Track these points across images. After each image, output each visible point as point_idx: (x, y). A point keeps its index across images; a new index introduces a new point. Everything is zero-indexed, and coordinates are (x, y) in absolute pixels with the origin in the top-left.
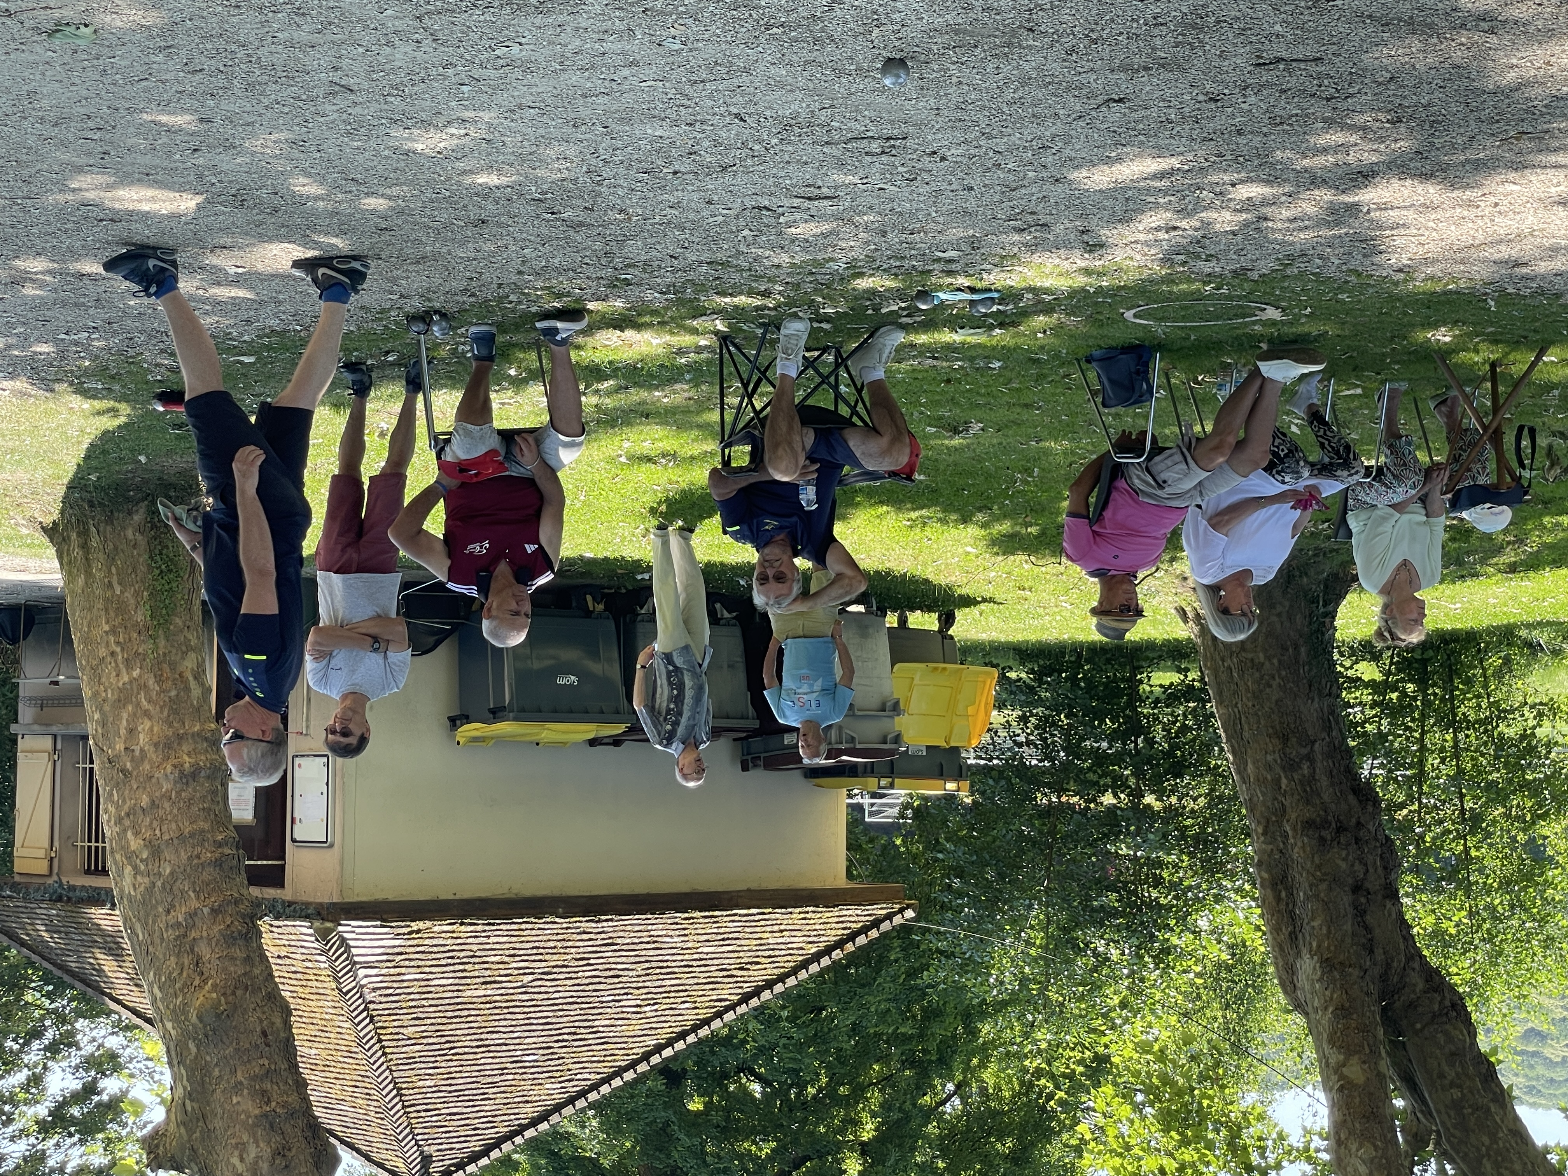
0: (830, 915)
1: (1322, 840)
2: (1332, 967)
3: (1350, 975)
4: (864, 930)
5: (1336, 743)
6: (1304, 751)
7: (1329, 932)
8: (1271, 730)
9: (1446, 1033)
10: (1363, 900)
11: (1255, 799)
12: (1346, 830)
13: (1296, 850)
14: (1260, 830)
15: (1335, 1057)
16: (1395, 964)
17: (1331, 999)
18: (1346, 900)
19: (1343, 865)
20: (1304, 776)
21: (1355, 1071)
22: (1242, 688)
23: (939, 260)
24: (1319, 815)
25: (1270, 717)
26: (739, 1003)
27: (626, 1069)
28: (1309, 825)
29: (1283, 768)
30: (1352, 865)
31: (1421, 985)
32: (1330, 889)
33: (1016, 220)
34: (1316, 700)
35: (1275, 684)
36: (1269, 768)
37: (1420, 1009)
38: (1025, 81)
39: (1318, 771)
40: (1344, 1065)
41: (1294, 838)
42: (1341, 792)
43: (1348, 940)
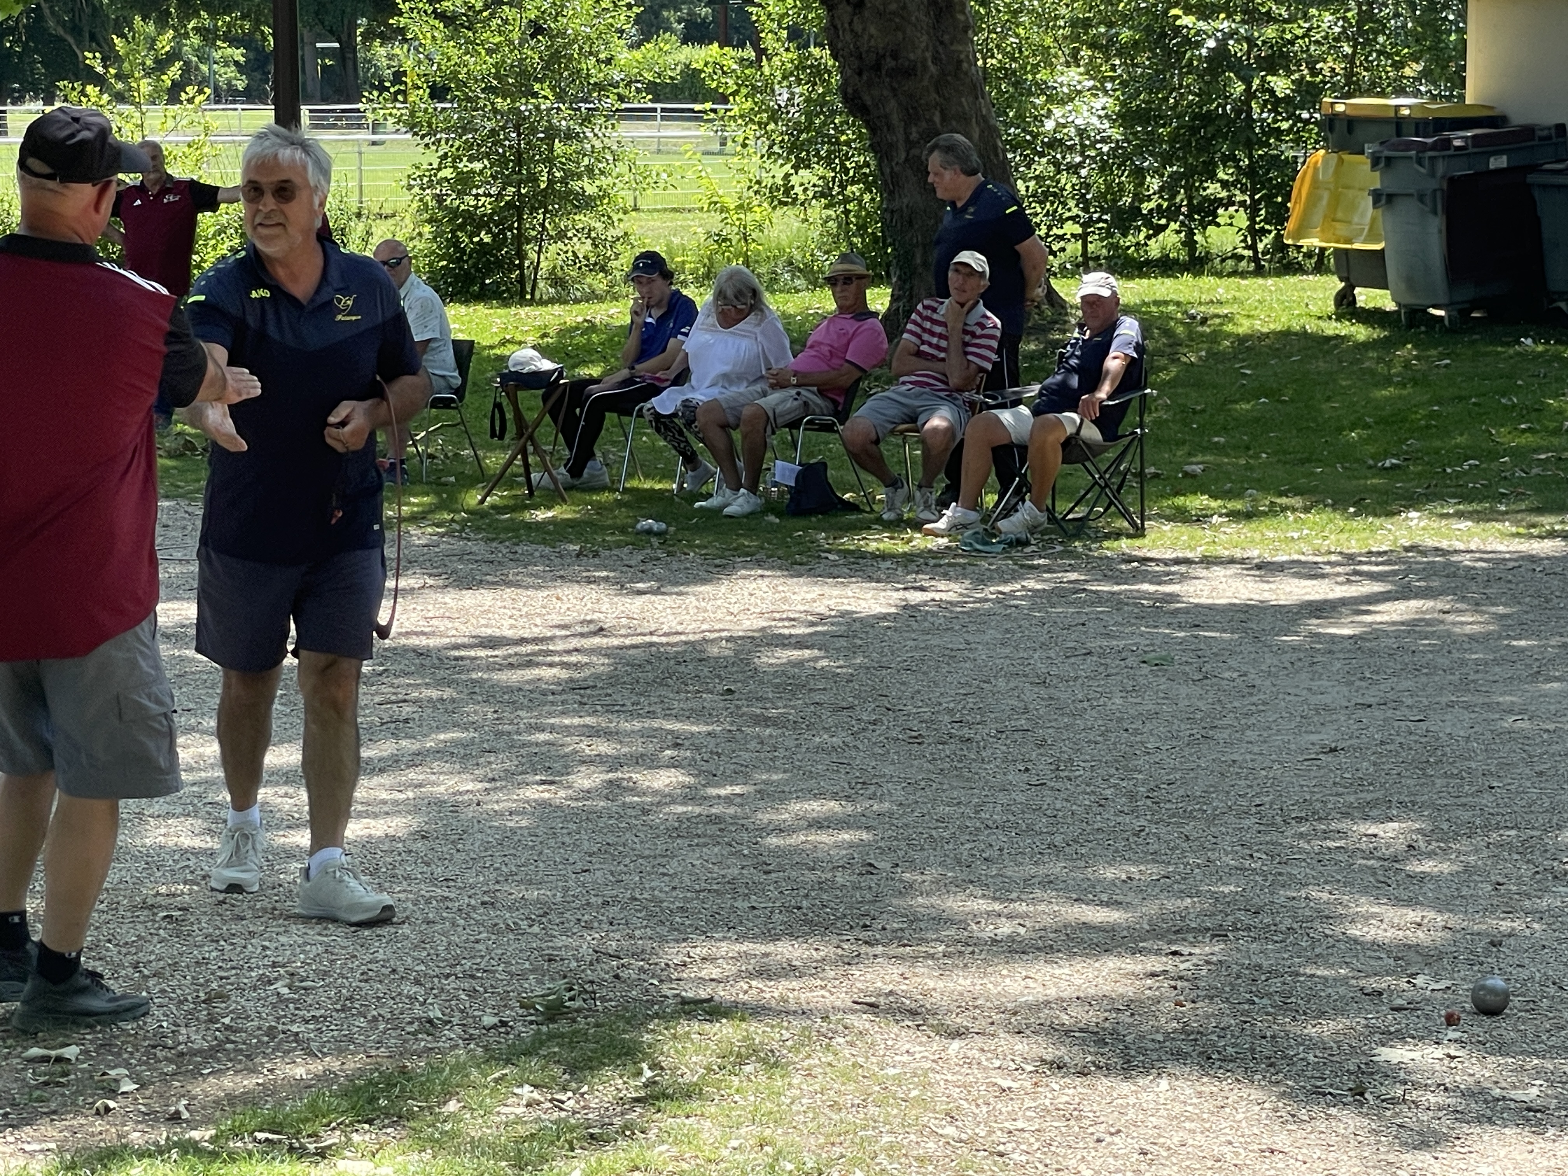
1: (895, 56)
12: (872, 67)
13: (923, 46)
19: (873, 30)
24: (899, 82)
41: (925, 58)
42: (879, 108)
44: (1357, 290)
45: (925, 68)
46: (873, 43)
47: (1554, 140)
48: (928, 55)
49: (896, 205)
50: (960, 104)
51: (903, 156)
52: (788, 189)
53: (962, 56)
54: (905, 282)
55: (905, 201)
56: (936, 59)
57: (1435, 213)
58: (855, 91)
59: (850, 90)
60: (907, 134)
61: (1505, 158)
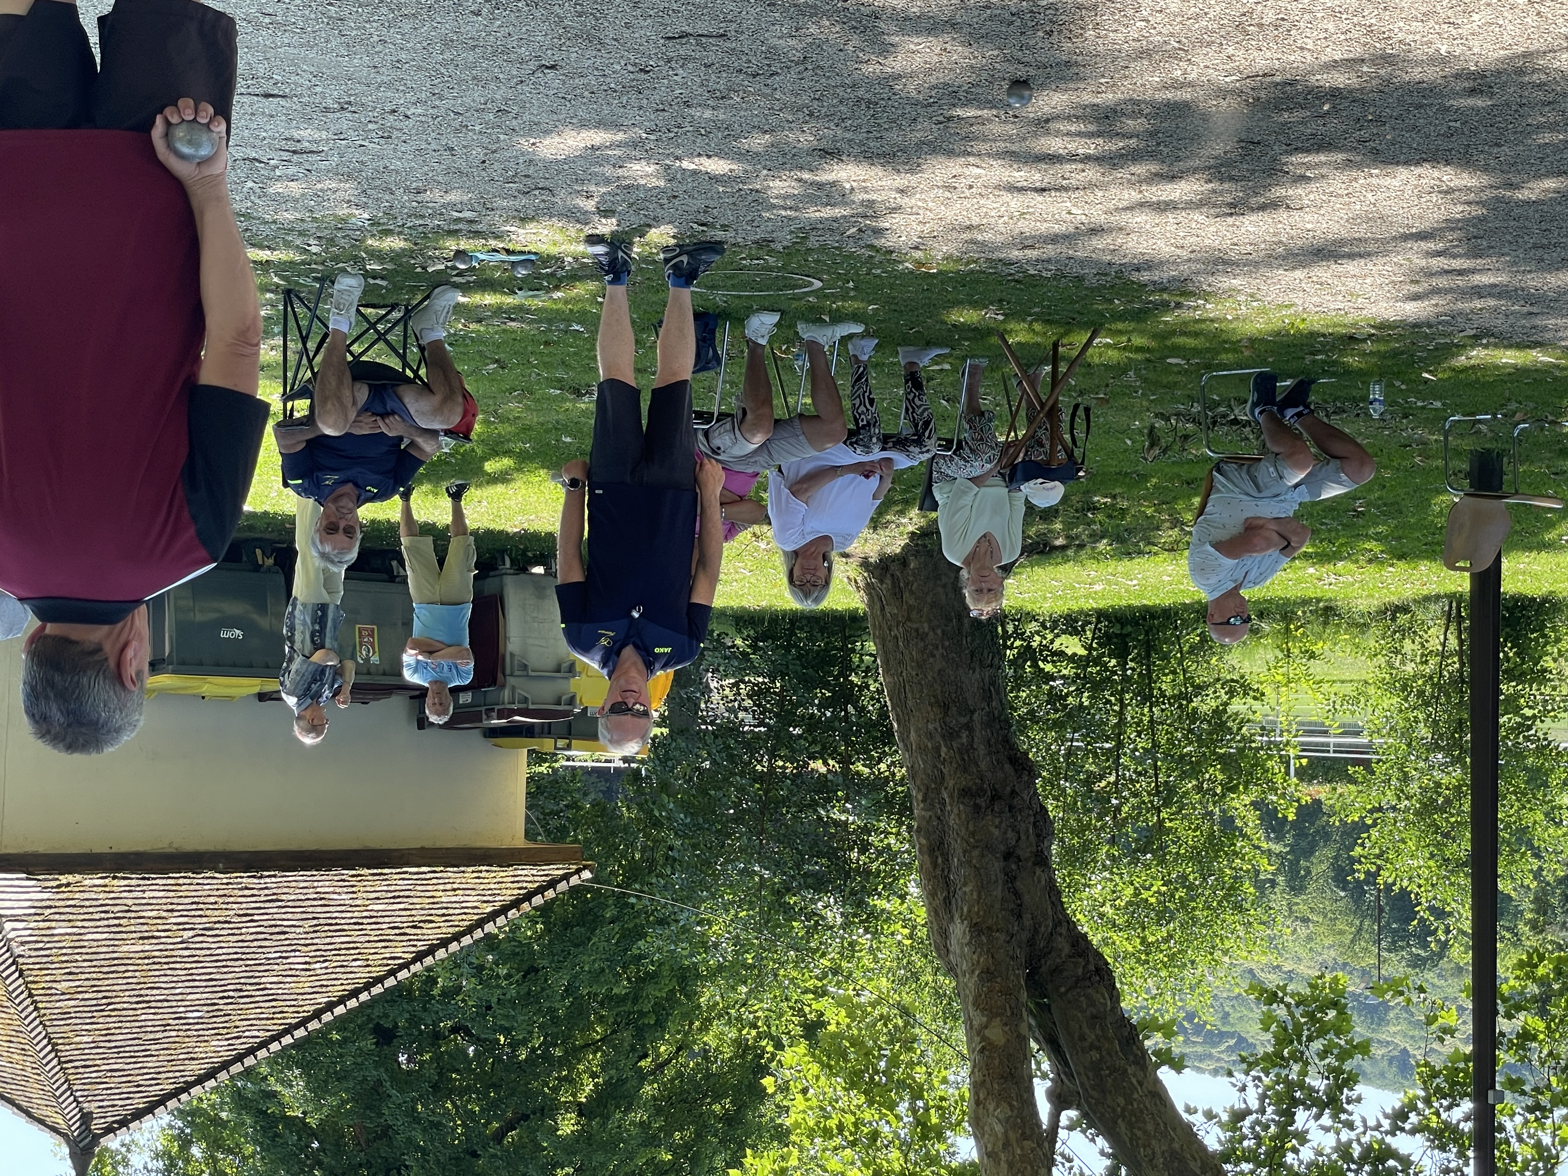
0: (505, 874)
1: (977, 807)
2: (980, 932)
3: (997, 939)
4: (540, 890)
5: (996, 712)
6: (963, 720)
7: (979, 896)
8: (933, 700)
9: (1088, 997)
10: (1014, 867)
11: (916, 766)
12: (1000, 798)
13: (952, 817)
14: (920, 797)
15: (979, 1020)
16: (1043, 929)
17: (978, 962)
18: (996, 866)
19: (996, 832)
20: (963, 744)
21: (997, 1034)
22: (907, 658)
23: (458, 220)
24: (975, 784)
25: (932, 686)
26: (414, 961)
27: (297, 1026)
28: (965, 793)
29: (943, 736)
30: (1005, 833)
31: (1067, 950)
32: (983, 856)
33: (515, 182)
34: (978, 670)
35: (937, 653)
36: (931, 736)
37: (1065, 974)
38: (447, 43)
39: (976, 740)
40: (986, 1027)
41: (951, 805)
42: (997, 760)
43: (997, 906)
45: (951, 797)
46: (997, 821)
48: (949, 808)
56: (943, 803)
58: (1020, 773)
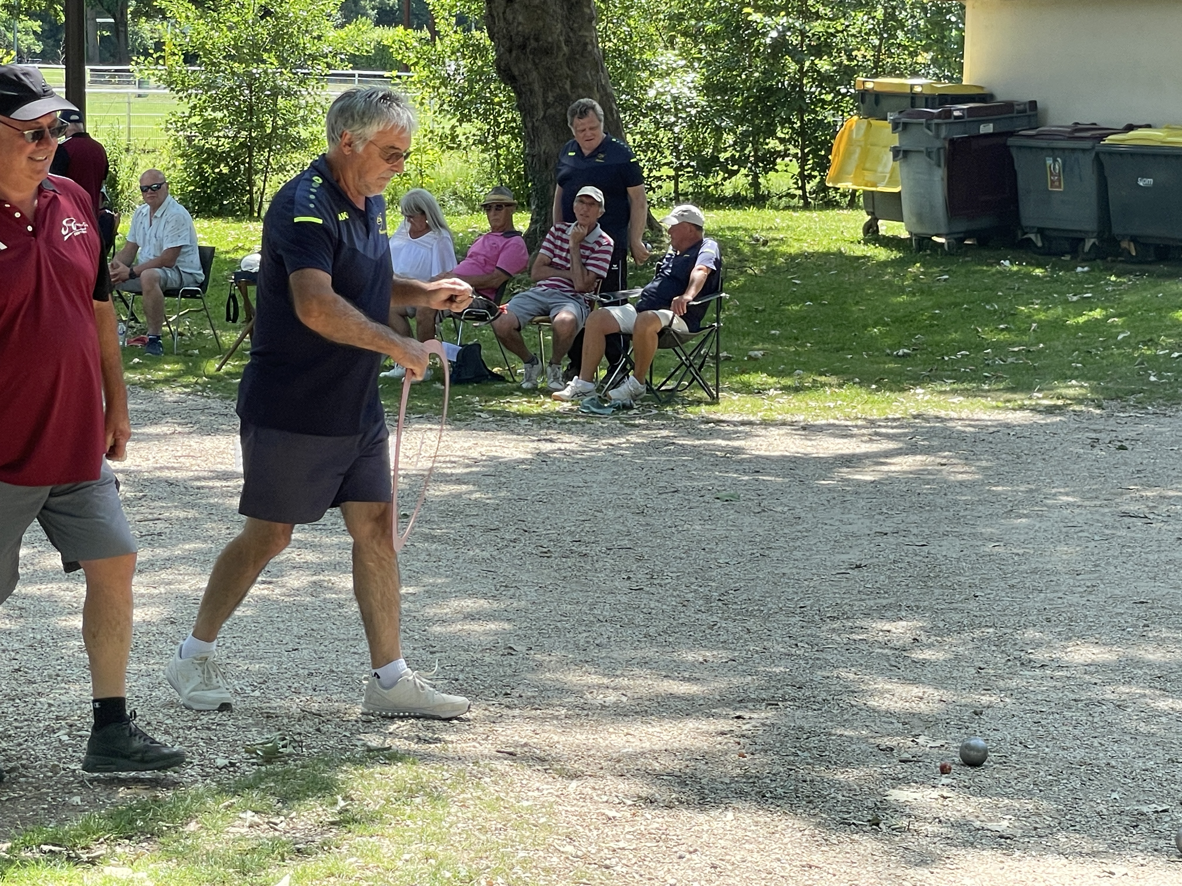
1: (537, 39)
6: (551, 111)
12: (519, 47)
13: (558, 31)
14: (590, 47)
19: (521, 19)
20: (552, 91)
24: (539, 59)
28: (547, 51)
30: (514, 18)
39: (541, 95)
41: (560, 41)
42: (524, 78)
44: (880, 222)
45: (559, 48)
46: (520, 28)
47: (1028, 113)
48: (562, 39)
49: (536, 151)
50: (586, 76)
51: (542, 114)
52: (454, 138)
53: (588, 40)
54: (541, 209)
55: (543, 148)
56: (568, 42)
57: (939, 166)
58: (507, 65)
59: (502, 64)
60: (545, 97)
61: (991, 125)
